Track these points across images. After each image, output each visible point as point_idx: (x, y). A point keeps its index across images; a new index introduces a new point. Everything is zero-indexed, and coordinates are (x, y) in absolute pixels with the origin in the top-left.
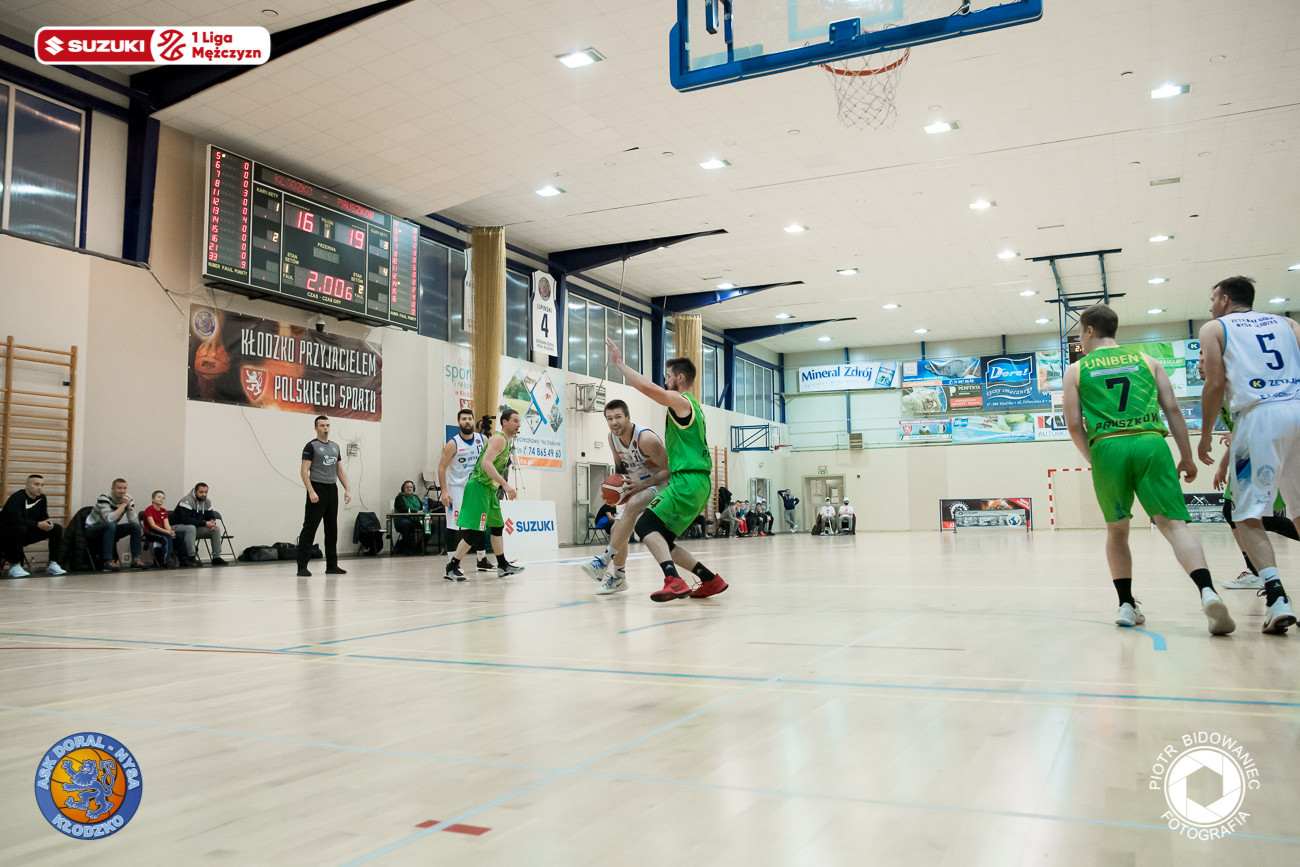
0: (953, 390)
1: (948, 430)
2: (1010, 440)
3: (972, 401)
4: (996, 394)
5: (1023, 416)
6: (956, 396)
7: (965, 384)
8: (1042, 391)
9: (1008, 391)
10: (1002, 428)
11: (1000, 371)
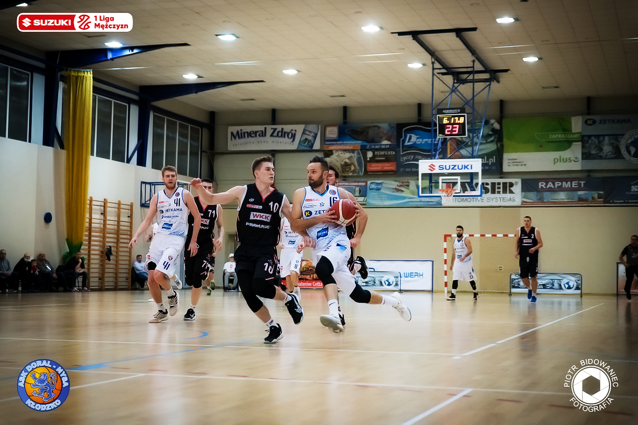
0: (370, 154)
1: (363, 193)
2: (420, 204)
3: (388, 166)
4: (409, 160)
6: (373, 160)
7: (381, 149)
9: (420, 157)
10: (412, 193)
11: (414, 138)
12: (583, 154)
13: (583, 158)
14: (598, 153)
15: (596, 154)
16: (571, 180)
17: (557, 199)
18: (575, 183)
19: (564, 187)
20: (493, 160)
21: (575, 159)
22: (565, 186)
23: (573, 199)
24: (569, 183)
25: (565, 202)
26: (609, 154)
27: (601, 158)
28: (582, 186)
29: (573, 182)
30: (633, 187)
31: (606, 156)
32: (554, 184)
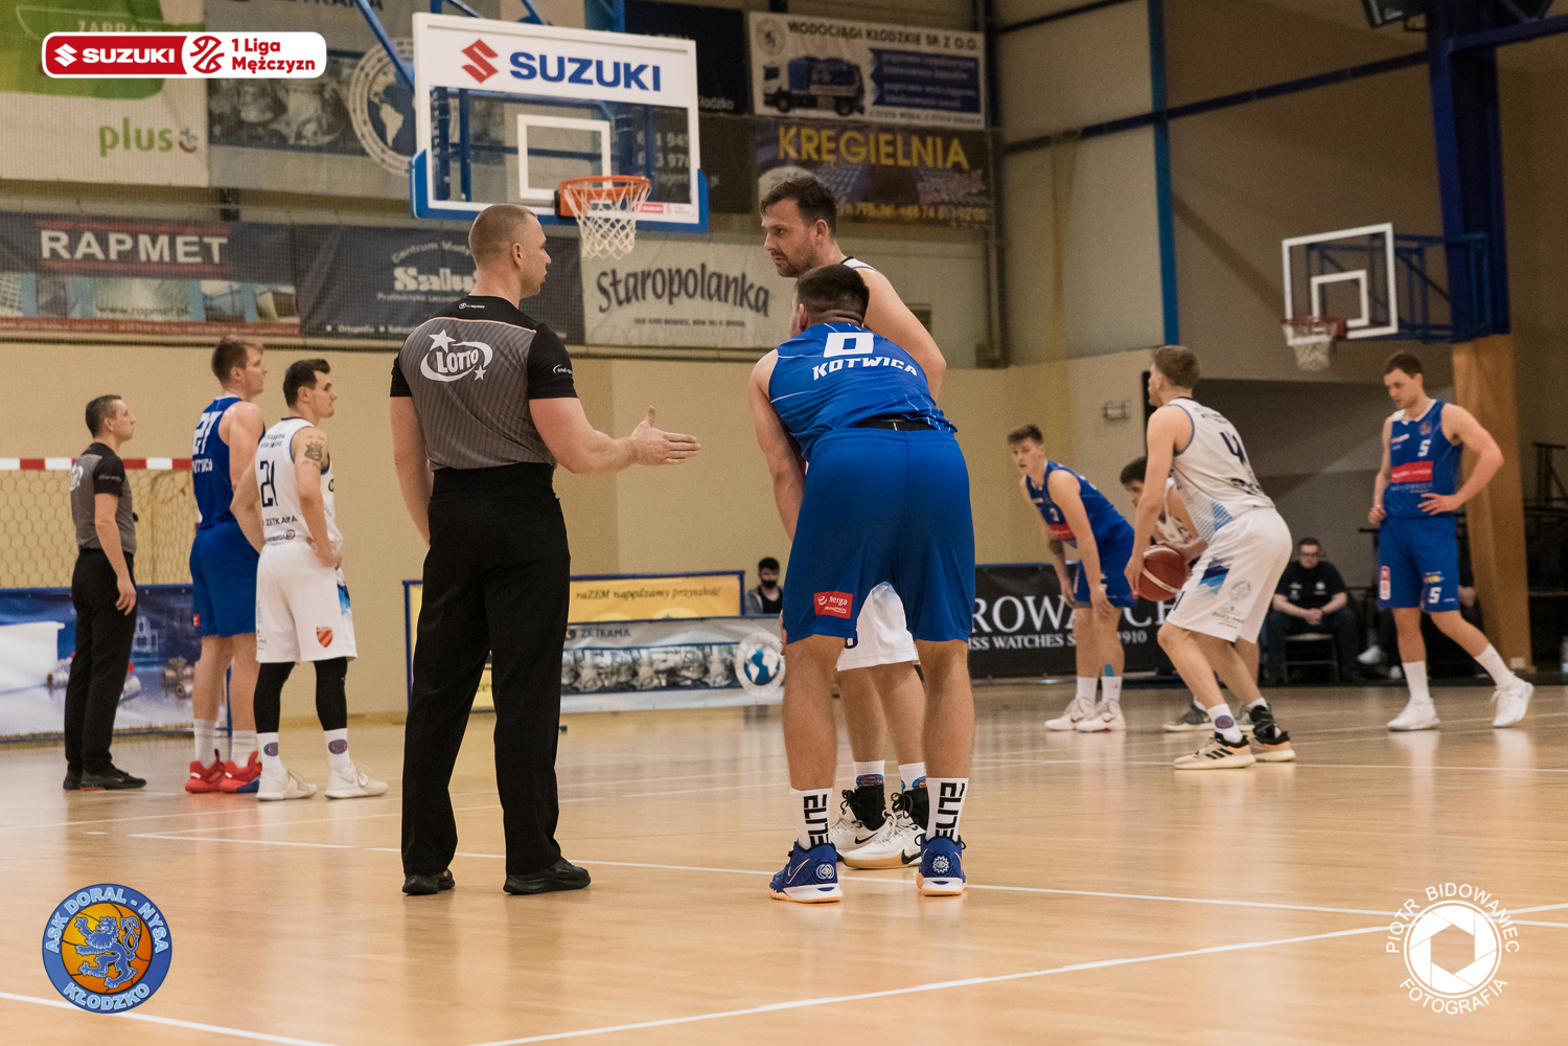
12: (213, 119)
13: (212, 139)
14: (271, 121)
15: (264, 124)
16: (175, 229)
17: (124, 311)
18: (186, 244)
19: (143, 257)
21: (184, 139)
22: (148, 255)
23: (184, 311)
24: (163, 240)
25: (154, 323)
26: (311, 128)
27: (280, 142)
28: (216, 259)
29: (180, 240)
30: (399, 272)
31: (299, 136)
32: (104, 244)
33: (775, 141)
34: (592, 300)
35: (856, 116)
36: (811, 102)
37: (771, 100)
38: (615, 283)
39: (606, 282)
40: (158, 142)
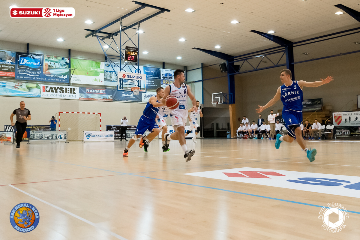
2: (28, 96)
3: (10, 74)
4: (22, 72)
5: (35, 85)
6: (1, 70)
7: (6, 65)
8: (45, 74)
9: (28, 71)
10: (24, 90)
11: (25, 61)
12: (105, 78)
13: (104, 80)
15: (110, 79)
16: (100, 89)
17: (94, 98)
19: (97, 92)
20: (65, 77)
21: (101, 80)
24: (99, 91)
25: (97, 99)
26: (115, 79)
27: (111, 81)
28: (104, 93)
29: (100, 91)
30: (123, 94)
31: (113, 80)
32: (93, 91)
33: (163, 82)
34: (143, 97)
35: (171, 79)
36: (167, 78)
37: (163, 78)
38: (146, 96)
39: (145, 96)
40: (99, 81)
